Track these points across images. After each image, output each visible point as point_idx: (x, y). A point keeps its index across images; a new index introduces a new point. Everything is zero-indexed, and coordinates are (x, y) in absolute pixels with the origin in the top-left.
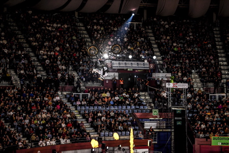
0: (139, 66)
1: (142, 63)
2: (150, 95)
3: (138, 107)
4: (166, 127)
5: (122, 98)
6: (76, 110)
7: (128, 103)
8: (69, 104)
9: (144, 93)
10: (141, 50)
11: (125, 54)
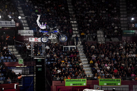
0: (7, 24)
1: (10, 22)
2: (16, 48)
4: (29, 72)
9: (11, 46)
10: (9, 12)
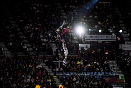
0: (108, 39)
1: (110, 36)
2: (117, 63)
3: (107, 74)
5: (93, 66)
6: (55, 75)
7: (98, 69)
8: (49, 71)
9: (112, 62)
10: (110, 25)
11: (96, 29)
